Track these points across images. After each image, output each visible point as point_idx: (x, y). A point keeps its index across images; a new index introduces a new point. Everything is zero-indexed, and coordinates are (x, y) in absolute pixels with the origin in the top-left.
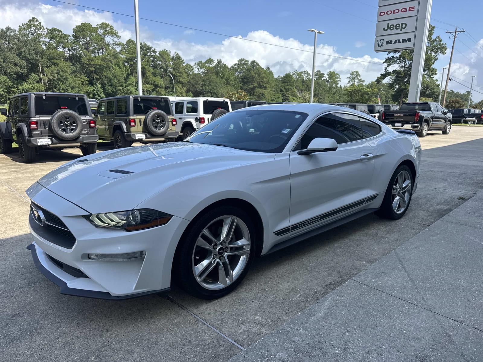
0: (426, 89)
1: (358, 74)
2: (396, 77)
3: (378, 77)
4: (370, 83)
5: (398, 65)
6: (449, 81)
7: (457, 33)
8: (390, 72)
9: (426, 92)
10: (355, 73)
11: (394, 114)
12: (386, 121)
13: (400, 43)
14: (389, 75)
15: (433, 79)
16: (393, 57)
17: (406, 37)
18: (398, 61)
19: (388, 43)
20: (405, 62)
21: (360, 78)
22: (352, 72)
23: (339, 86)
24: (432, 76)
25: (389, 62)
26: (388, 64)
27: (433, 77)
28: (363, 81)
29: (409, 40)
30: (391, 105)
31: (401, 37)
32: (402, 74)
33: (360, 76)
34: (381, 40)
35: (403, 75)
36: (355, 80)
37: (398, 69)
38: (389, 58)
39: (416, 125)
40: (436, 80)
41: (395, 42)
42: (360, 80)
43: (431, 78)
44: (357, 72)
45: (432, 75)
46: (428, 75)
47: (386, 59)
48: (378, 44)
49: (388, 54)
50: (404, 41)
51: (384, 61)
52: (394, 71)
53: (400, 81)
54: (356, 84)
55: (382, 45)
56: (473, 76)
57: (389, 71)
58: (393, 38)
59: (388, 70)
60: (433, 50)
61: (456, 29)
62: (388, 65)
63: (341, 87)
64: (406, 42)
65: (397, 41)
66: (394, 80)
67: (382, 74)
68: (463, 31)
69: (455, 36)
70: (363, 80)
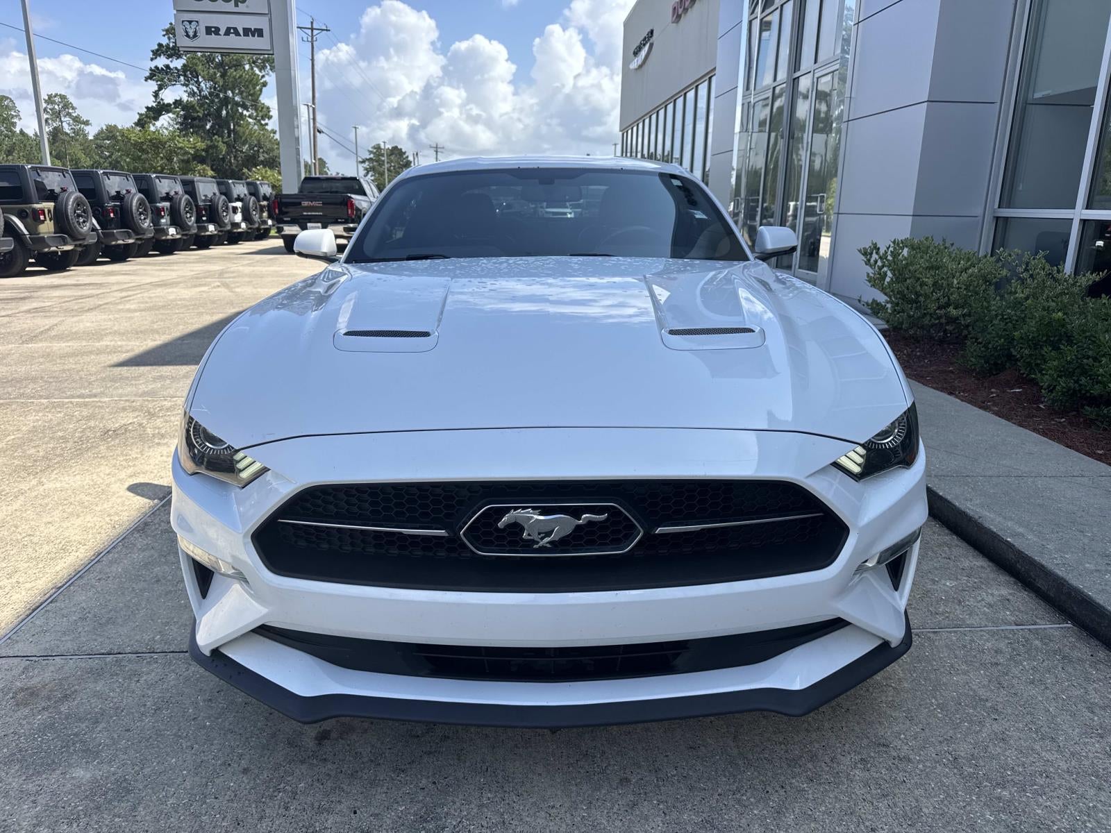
0: (256, 149)
1: (67, 105)
2: (185, 117)
3: (141, 115)
4: (104, 128)
5: (185, 88)
6: (318, 133)
7: (315, 32)
8: (169, 105)
9: (259, 157)
10: (57, 99)
11: (300, 204)
12: (285, 219)
13: (240, 35)
14: (168, 112)
15: (267, 127)
16: (167, 67)
17: (252, 23)
18: (182, 78)
19: (209, 30)
20: (198, 83)
21: (74, 115)
22: (50, 97)
23: (17, 130)
24: (263, 122)
25: (162, 80)
26: (159, 83)
27: (267, 124)
28: (87, 123)
29: (260, 33)
30: (230, 181)
31: (241, 23)
32: (198, 112)
33: (74, 108)
34: (190, 22)
35: (201, 115)
36: (63, 119)
37: (185, 98)
38: (157, 67)
39: (351, 225)
40: (273, 130)
41: (227, 33)
42: (77, 120)
43: (262, 124)
44: (63, 97)
45: (263, 118)
46: (255, 119)
47: (151, 70)
48: (186, 32)
49: (152, 59)
50: (247, 32)
51: (148, 74)
52: (178, 103)
53: (196, 127)
54: (67, 129)
55: (195, 35)
56: (355, 128)
57: (166, 102)
58: (223, 22)
59: (162, 99)
60: (254, 62)
61: (312, 23)
62: (160, 88)
63: (22, 132)
64: (253, 36)
65: (232, 31)
66: (181, 124)
67: (150, 106)
68: (327, 30)
69: (312, 38)
70: (84, 118)
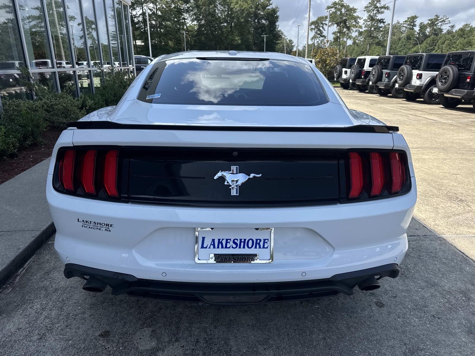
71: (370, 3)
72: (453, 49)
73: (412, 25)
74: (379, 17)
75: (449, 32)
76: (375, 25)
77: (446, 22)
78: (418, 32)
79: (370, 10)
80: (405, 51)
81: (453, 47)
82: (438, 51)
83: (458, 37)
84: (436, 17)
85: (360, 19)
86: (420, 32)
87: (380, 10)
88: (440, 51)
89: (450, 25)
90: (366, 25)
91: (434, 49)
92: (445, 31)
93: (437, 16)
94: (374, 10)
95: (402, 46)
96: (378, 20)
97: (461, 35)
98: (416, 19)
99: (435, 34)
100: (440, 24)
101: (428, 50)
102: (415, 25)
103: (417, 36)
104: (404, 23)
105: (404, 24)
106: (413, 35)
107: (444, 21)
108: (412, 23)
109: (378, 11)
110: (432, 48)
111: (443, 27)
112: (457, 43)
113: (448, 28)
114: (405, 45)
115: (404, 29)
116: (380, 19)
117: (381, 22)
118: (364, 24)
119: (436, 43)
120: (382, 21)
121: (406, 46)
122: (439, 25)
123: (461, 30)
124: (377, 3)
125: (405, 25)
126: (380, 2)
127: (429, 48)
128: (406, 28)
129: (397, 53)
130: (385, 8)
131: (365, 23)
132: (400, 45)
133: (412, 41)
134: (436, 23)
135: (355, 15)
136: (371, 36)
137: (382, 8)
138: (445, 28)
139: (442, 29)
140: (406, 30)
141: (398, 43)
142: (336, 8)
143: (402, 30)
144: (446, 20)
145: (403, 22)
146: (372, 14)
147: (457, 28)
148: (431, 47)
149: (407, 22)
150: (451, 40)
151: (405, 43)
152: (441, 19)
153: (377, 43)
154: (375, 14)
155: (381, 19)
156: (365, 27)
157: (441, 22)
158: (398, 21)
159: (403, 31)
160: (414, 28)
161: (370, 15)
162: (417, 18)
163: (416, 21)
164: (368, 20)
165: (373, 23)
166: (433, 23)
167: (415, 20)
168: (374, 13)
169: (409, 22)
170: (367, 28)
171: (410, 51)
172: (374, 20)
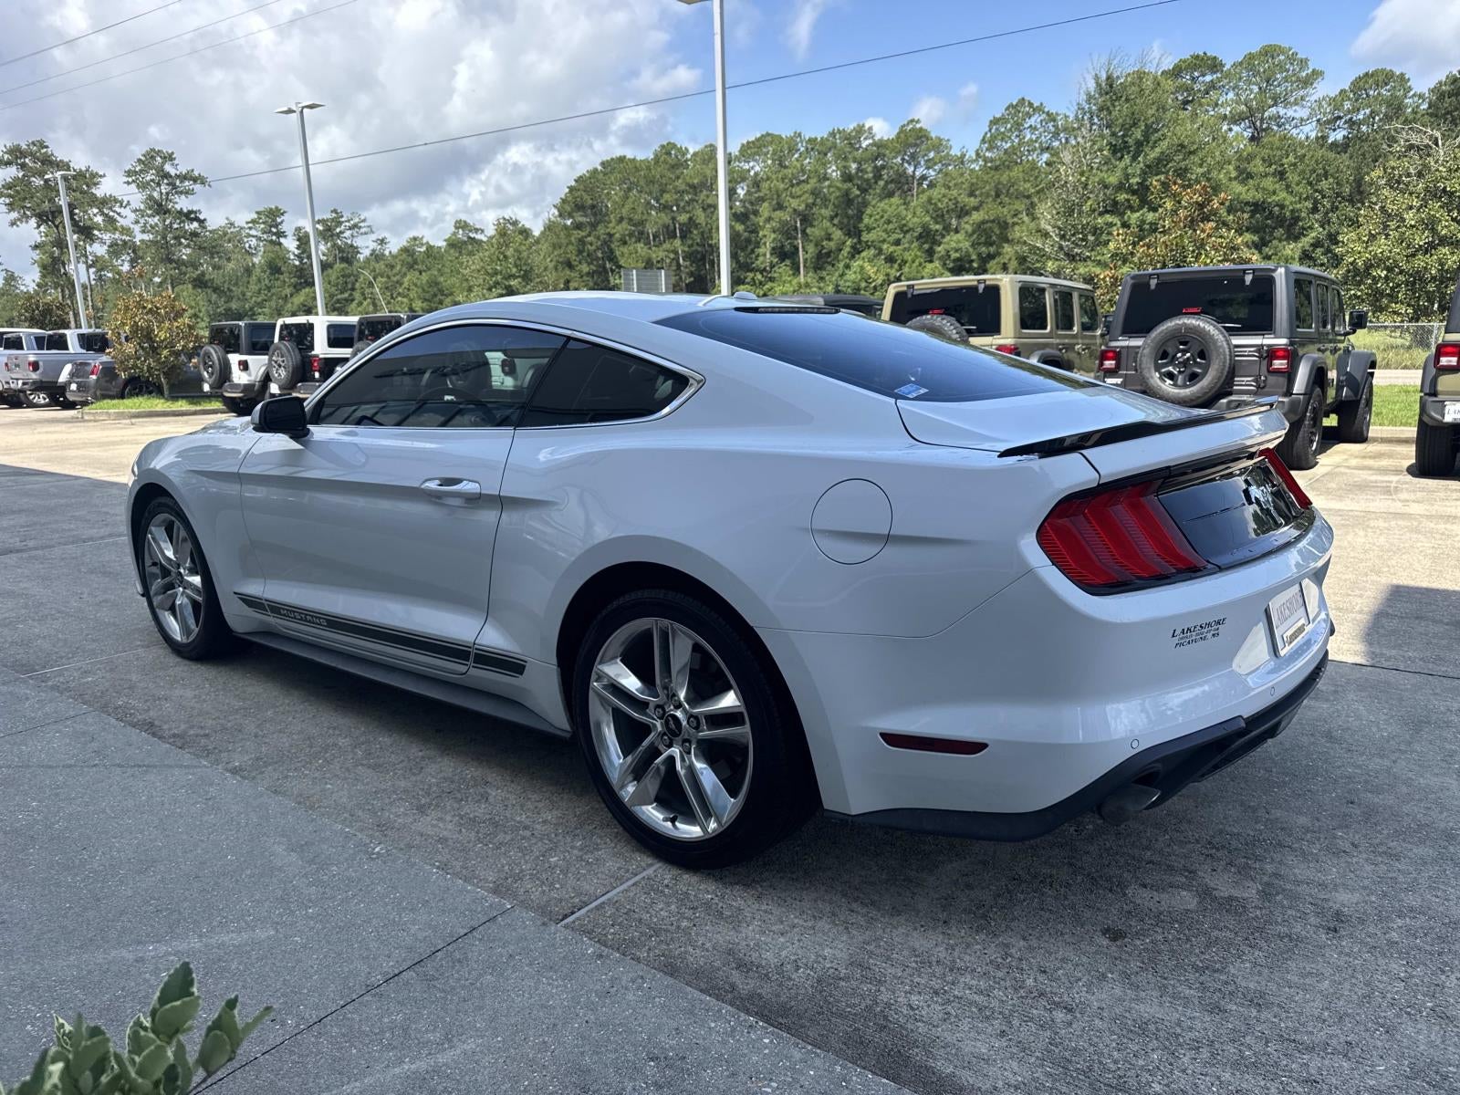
71: (139, 160)
72: (399, 299)
73: (274, 234)
74: (183, 203)
75: (376, 256)
76: (175, 226)
77: (363, 230)
78: (297, 252)
79: (148, 183)
80: (273, 304)
81: (399, 294)
82: (365, 303)
83: (404, 269)
84: (334, 215)
85: (121, 206)
86: (303, 253)
87: (178, 183)
88: (368, 305)
89: (374, 237)
90: (145, 226)
91: (353, 300)
92: (364, 254)
93: (335, 211)
94: (159, 185)
95: (260, 290)
96: (181, 212)
97: (408, 263)
98: (283, 218)
99: (343, 260)
100: (348, 234)
101: (338, 301)
102: (281, 234)
103: (297, 263)
104: (250, 225)
105: (250, 228)
106: (285, 260)
107: (355, 226)
108: (271, 226)
109: (174, 186)
110: (346, 295)
111: (358, 242)
112: (406, 285)
113: (373, 246)
114: (269, 288)
115: (254, 242)
116: (185, 210)
117: (192, 220)
118: (137, 222)
119: (353, 284)
120: (192, 216)
121: (273, 291)
122: (345, 235)
123: (405, 250)
124: (163, 163)
125: (253, 232)
126: (176, 162)
127: (339, 297)
128: (259, 239)
129: (251, 309)
130: (195, 180)
131: (142, 221)
132: (254, 287)
133: (285, 277)
134: (338, 230)
135: (99, 192)
136: (171, 261)
137: (184, 178)
138: (366, 246)
139: (357, 248)
140: (258, 245)
141: (248, 282)
142: (23, 166)
143: (247, 245)
144: (362, 224)
145: (247, 223)
146: (156, 195)
147: (394, 246)
148: (342, 293)
149: (258, 223)
150: (388, 277)
151: (267, 282)
152: (348, 221)
153: (195, 280)
154: (167, 194)
155: (190, 212)
156: (143, 232)
157: (350, 229)
158: (227, 219)
159: (250, 247)
160: (282, 240)
161: (151, 198)
162: (282, 214)
163: (282, 222)
164: (149, 212)
165: (168, 222)
166: (329, 231)
167: (279, 220)
168: (161, 193)
169: (263, 223)
170: (151, 236)
171: (290, 305)
172: (167, 212)
